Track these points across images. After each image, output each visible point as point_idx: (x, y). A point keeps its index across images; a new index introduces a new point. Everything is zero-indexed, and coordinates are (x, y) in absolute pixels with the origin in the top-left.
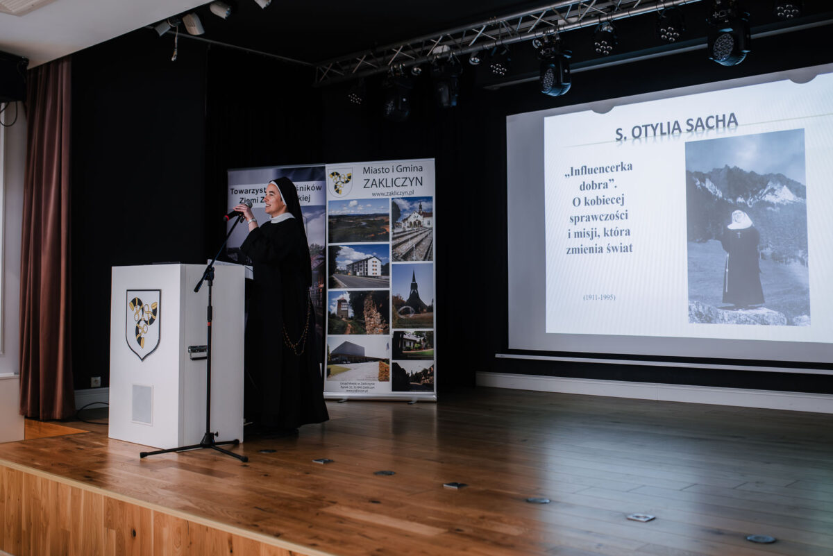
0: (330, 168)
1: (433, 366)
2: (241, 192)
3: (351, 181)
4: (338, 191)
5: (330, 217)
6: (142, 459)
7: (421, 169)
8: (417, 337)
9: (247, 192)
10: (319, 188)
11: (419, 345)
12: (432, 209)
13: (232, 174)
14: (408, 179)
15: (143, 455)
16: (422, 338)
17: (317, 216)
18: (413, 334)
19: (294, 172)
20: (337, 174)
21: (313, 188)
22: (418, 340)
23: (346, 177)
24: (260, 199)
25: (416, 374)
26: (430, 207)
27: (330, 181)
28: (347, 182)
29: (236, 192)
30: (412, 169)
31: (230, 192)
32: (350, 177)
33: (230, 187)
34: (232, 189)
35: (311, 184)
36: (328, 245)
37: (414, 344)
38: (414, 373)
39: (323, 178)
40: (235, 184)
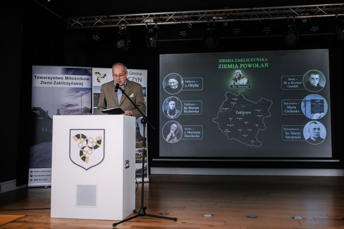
0: (95, 70)
1: (147, 166)
2: (41, 78)
3: (106, 77)
4: (99, 82)
5: (94, 94)
6: (114, 227)
7: (141, 74)
8: (139, 152)
9: (45, 78)
10: (88, 79)
11: (140, 156)
12: (146, 93)
13: (35, 68)
14: (135, 78)
15: (115, 225)
16: (142, 153)
17: (87, 93)
18: (137, 151)
19: (73, 70)
20: (99, 73)
21: (85, 79)
22: (140, 154)
23: (103, 75)
24: (53, 83)
25: (139, 169)
26: (145, 92)
27: (95, 77)
28: (104, 77)
29: (38, 78)
30: (137, 74)
31: (34, 77)
32: (105, 75)
33: (34, 75)
34: (36, 76)
35: (83, 77)
36: (93, 108)
37: (138, 155)
38: (138, 169)
39: (91, 75)
40: (36, 74)
